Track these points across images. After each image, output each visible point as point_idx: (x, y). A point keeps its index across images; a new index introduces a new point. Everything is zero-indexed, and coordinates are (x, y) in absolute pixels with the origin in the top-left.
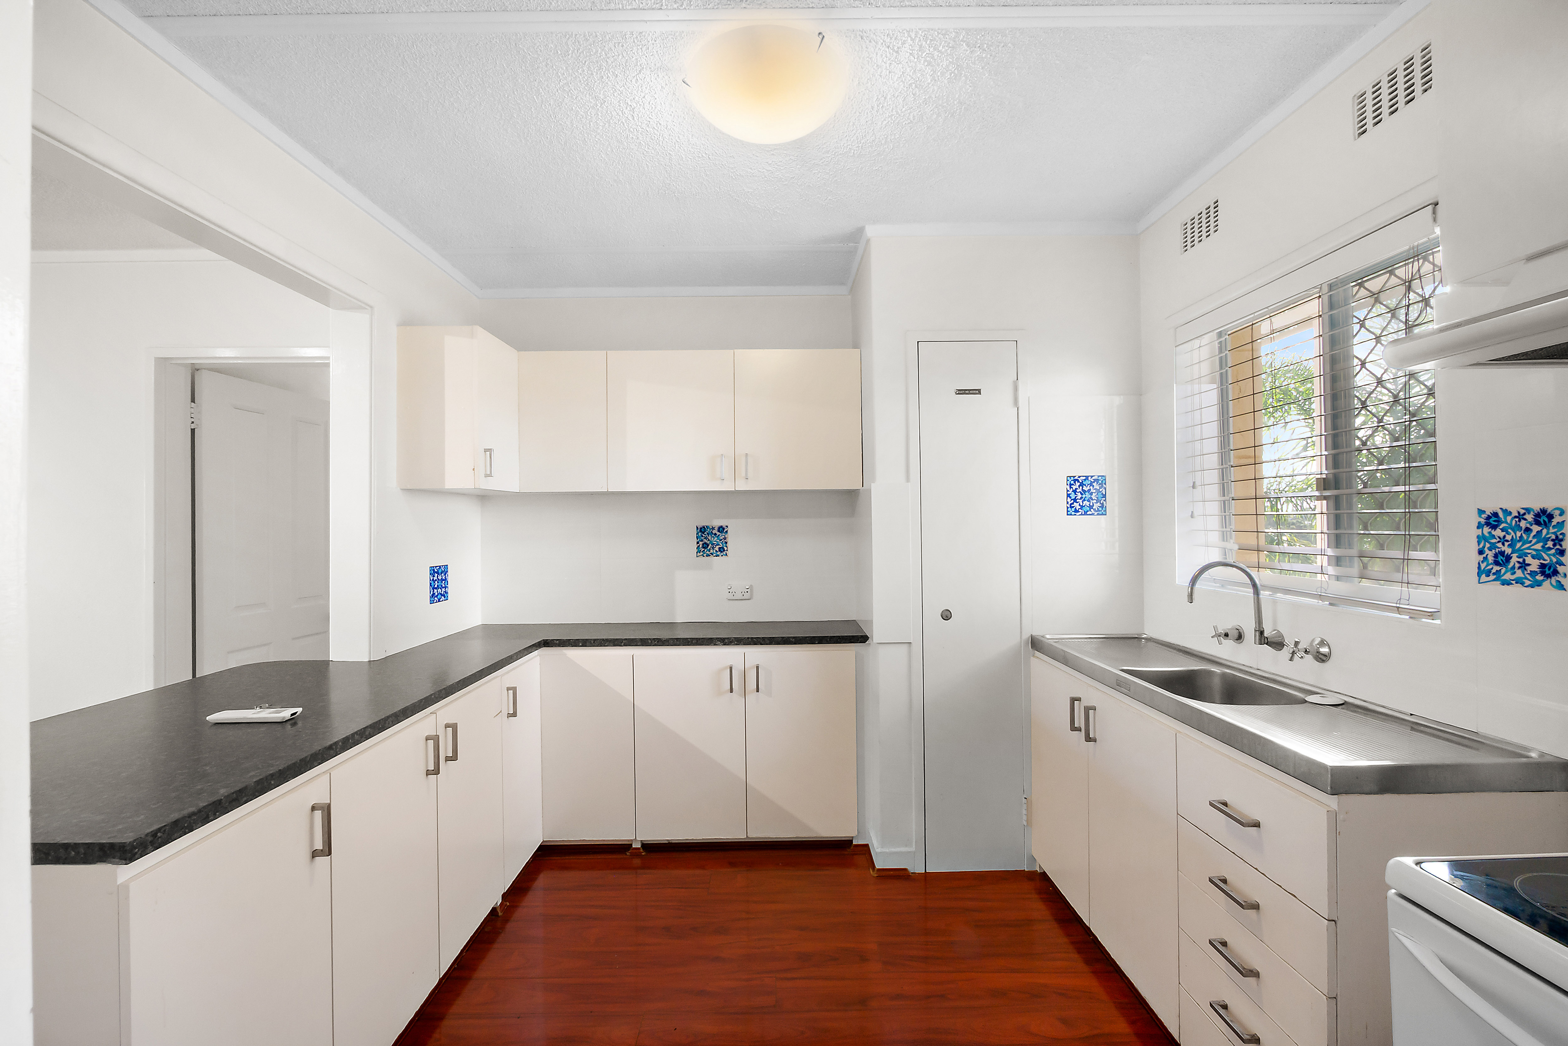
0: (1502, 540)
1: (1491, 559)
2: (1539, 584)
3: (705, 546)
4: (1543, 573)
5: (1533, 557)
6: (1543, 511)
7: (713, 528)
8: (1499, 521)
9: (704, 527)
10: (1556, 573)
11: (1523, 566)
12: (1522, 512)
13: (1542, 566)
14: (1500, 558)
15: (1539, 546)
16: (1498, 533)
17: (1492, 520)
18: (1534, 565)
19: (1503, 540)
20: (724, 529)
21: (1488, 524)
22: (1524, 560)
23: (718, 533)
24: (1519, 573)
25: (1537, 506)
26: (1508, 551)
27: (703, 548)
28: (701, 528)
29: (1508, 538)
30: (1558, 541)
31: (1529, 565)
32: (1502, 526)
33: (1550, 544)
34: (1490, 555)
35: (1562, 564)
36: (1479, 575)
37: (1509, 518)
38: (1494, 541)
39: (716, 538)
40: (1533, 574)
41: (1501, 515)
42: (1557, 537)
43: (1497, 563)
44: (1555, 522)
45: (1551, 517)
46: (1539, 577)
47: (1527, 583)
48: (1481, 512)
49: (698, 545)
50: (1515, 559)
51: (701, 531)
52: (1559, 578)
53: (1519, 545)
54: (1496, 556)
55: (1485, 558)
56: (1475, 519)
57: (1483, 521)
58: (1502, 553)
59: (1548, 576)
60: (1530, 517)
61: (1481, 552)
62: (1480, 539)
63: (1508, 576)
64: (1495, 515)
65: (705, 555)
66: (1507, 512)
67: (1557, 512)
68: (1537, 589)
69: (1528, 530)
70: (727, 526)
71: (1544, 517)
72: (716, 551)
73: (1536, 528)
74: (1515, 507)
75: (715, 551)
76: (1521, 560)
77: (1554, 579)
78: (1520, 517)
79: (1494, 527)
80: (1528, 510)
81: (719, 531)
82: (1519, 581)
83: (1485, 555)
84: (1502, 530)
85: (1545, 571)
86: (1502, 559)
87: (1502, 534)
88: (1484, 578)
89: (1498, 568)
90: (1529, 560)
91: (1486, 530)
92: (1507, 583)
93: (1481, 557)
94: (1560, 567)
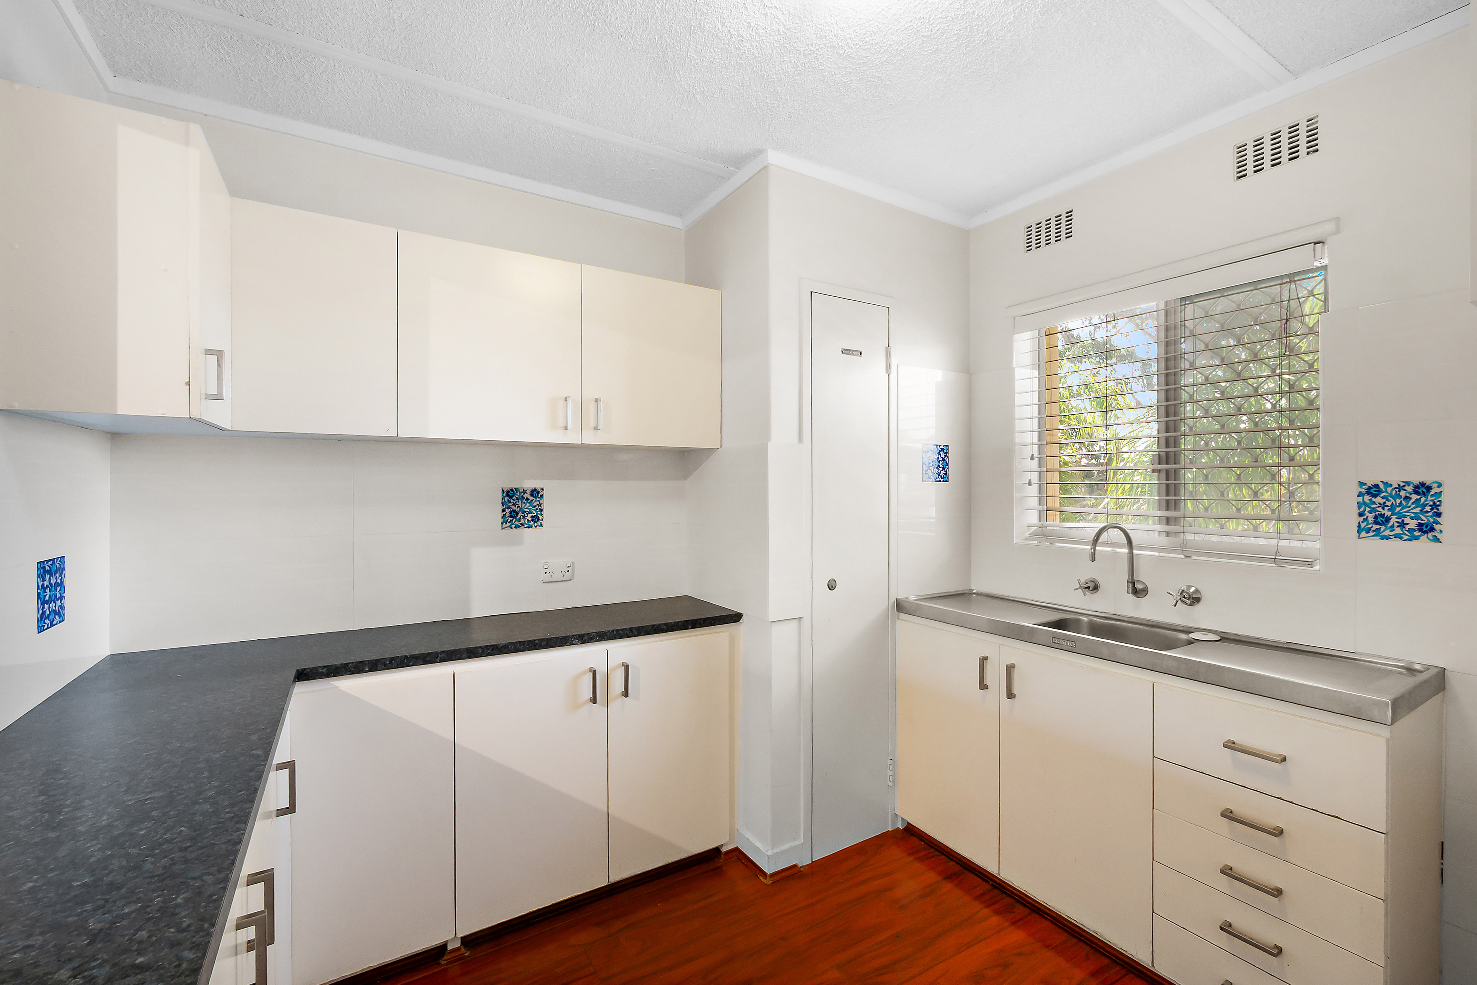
0: (1383, 506)
1: (1371, 519)
2: (1417, 538)
3: (514, 514)
4: (1420, 530)
5: (1412, 518)
6: (1423, 484)
7: (524, 492)
8: (1379, 491)
9: (512, 490)
10: (1432, 529)
11: (1402, 525)
12: (1402, 484)
13: (1420, 525)
14: (1379, 519)
15: (1417, 510)
16: (1378, 500)
17: (1373, 491)
18: (1413, 524)
20: (538, 493)
21: (1368, 493)
22: (1403, 521)
23: (531, 498)
24: (1398, 531)
25: (1416, 480)
26: (1388, 513)
27: (511, 516)
28: (508, 492)
29: (1388, 503)
30: (1435, 506)
31: (1407, 524)
32: (1383, 495)
33: (1428, 508)
34: (1371, 518)
35: (1438, 523)
36: (1359, 531)
37: (1389, 489)
38: (1374, 506)
39: (528, 504)
40: (1412, 530)
41: (1381, 486)
42: (1434, 503)
43: (1376, 522)
44: (1432, 492)
45: (1429, 488)
46: (1417, 533)
48: (1361, 484)
49: (504, 513)
50: (1394, 520)
51: (508, 495)
52: (1435, 533)
53: (1398, 509)
54: (1376, 517)
55: (1365, 519)
56: (1357, 489)
57: (1363, 491)
58: (1382, 515)
59: (1425, 532)
60: (1409, 489)
61: (1361, 515)
62: (1361, 504)
63: (1387, 533)
64: (1376, 486)
65: (513, 526)
66: (1387, 484)
67: (1436, 485)
68: (1414, 542)
69: (1408, 498)
70: (542, 489)
71: (1422, 489)
72: (528, 520)
73: (1415, 497)
74: (1395, 480)
75: (526, 521)
76: (1400, 521)
77: (1430, 535)
78: (1400, 488)
79: (1375, 496)
80: (1408, 483)
81: (532, 495)
82: (1397, 536)
83: (1365, 517)
84: (1383, 498)
85: (1423, 529)
86: (1381, 520)
87: (1383, 501)
88: (1363, 534)
89: (1378, 527)
90: (1406, 520)
91: (1367, 498)
92: (1387, 538)
93: (1362, 519)
94: (1435, 526)
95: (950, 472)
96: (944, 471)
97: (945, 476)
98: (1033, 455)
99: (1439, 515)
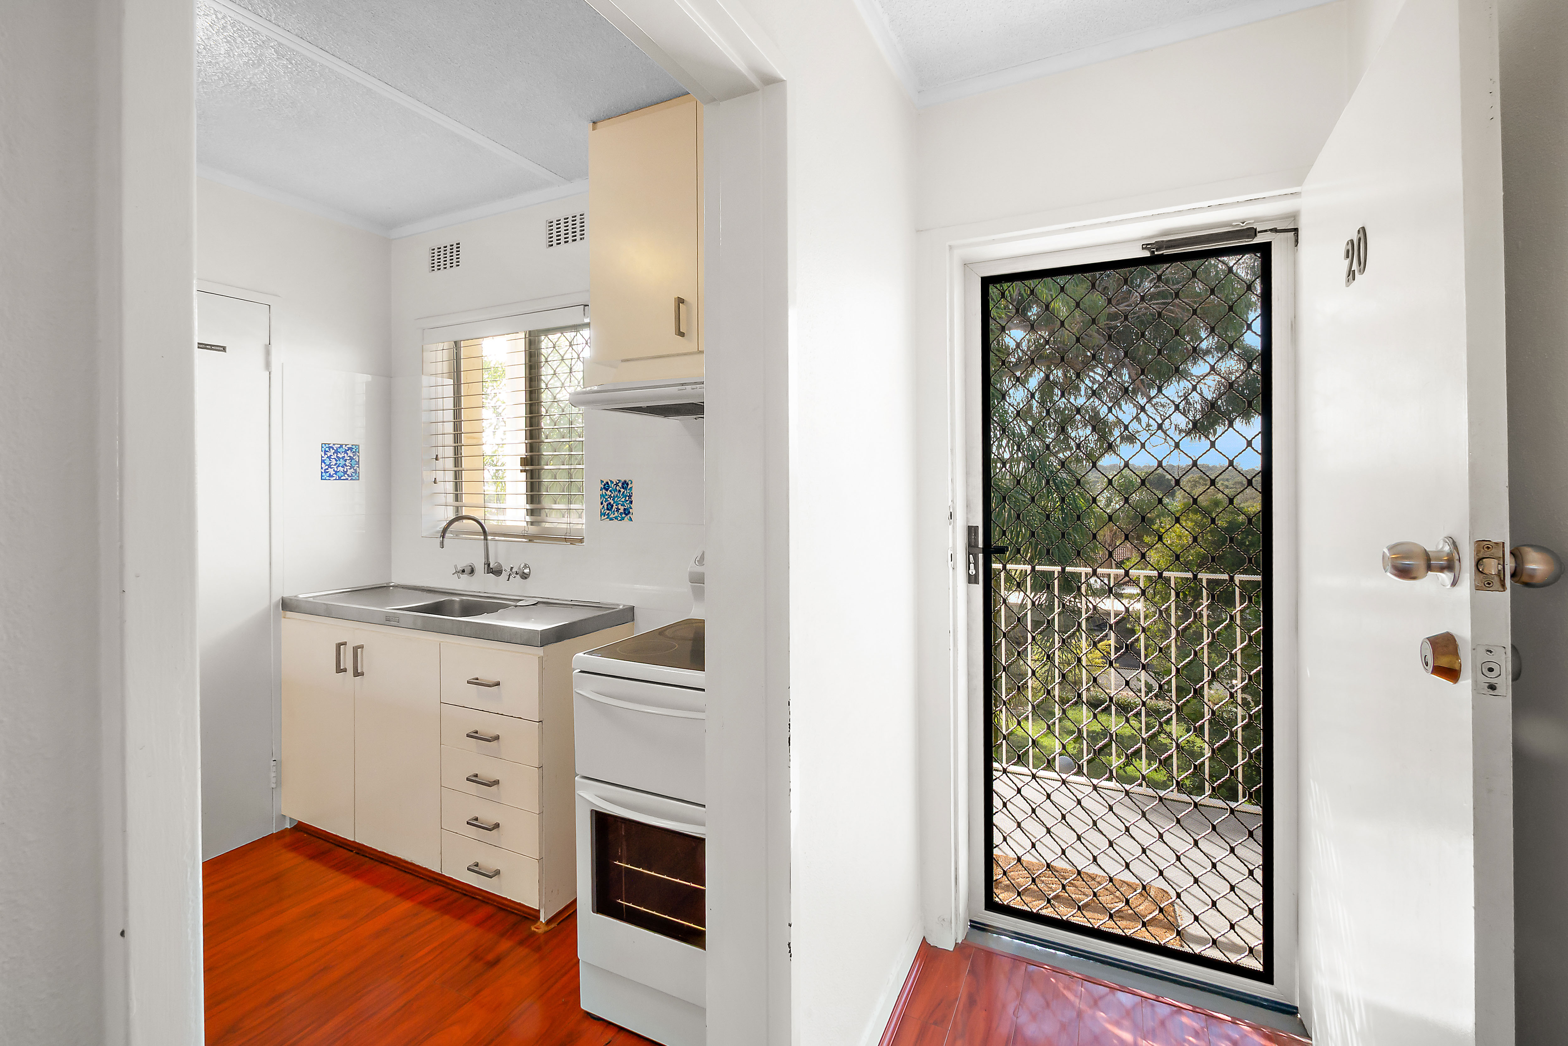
1: (606, 507)
2: (623, 519)
4: (625, 513)
5: (622, 505)
6: (625, 482)
8: (609, 486)
10: (629, 512)
11: (618, 509)
12: (618, 482)
13: (625, 509)
15: (623, 500)
16: (608, 493)
17: (606, 486)
18: (622, 508)
19: (610, 497)
21: (604, 488)
24: (616, 514)
25: (623, 479)
26: (612, 502)
29: (612, 495)
30: (630, 497)
31: (620, 509)
32: (610, 489)
33: (627, 498)
34: (605, 505)
35: (631, 508)
36: (601, 516)
37: (612, 485)
38: (607, 497)
40: (621, 514)
41: (609, 483)
42: (630, 494)
43: (608, 509)
44: (629, 487)
45: (628, 484)
46: (624, 516)
47: (619, 519)
48: (602, 481)
50: (614, 506)
52: (630, 515)
53: (616, 499)
54: (608, 505)
55: (603, 507)
56: (600, 485)
57: (603, 486)
58: (610, 504)
59: (626, 515)
60: (620, 485)
61: (602, 504)
62: (602, 496)
63: (612, 516)
64: (607, 483)
66: (612, 482)
67: (630, 482)
68: (622, 521)
69: (620, 491)
71: (625, 485)
73: (622, 490)
74: (615, 478)
76: (617, 507)
77: (628, 516)
78: (617, 484)
79: (607, 490)
80: (620, 481)
82: (616, 518)
84: (610, 491)
86: (610, 507)
87: (610, 493)
88: (603, 517)
89: (608, 512)
90: (620, 507)
91: (604, 491)
92: (612, 519)
94: (630, 510)
95: (362, 470)
96: (352, 470)
97: (354, 475)
98: (437, 455)
99: (631, 502)
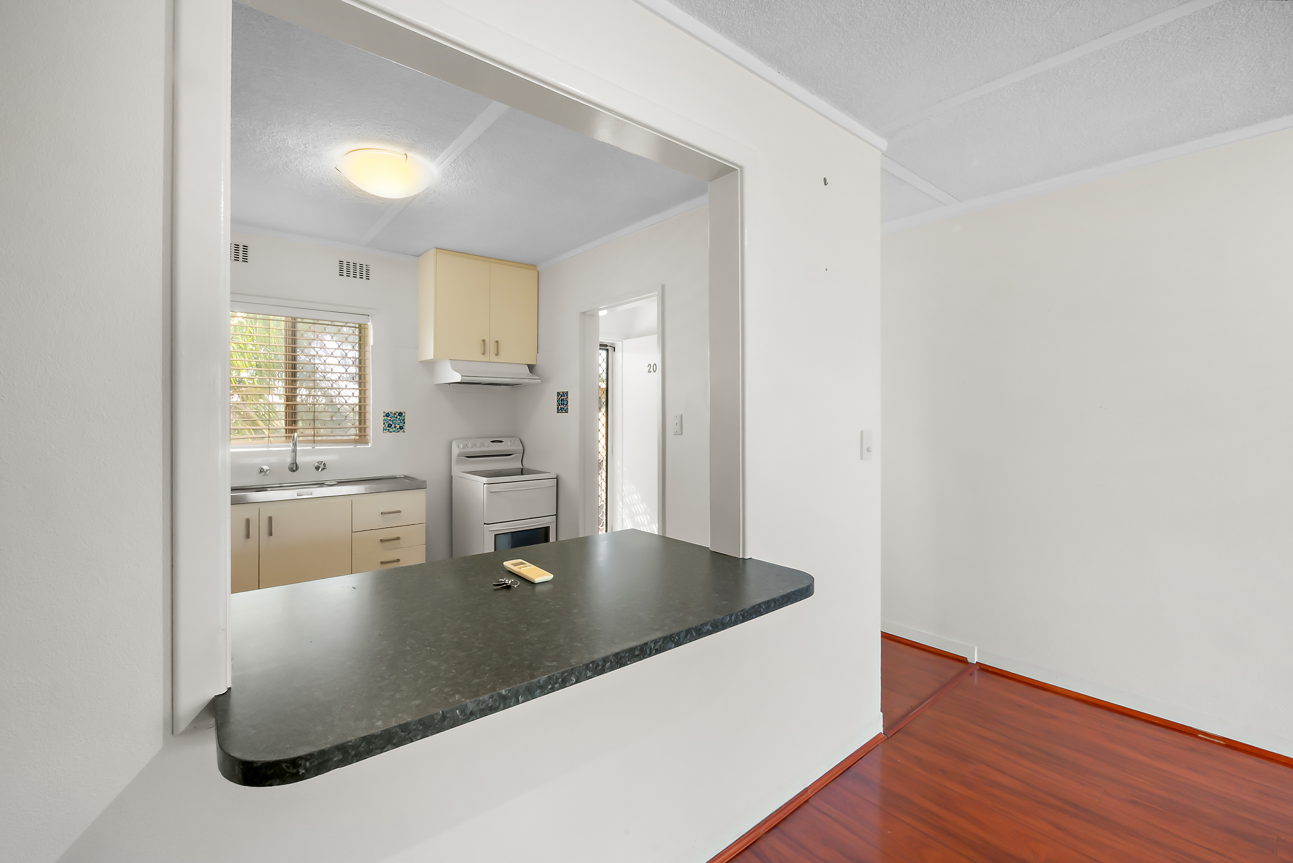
1: (387, 426)
2: (399, 431)
4: (400, 429)
5: (398, 425)
6: (400, 413)
8: (389, 415)
10: (403, 428)
11: (395, 427)
12: (395, 412)
13: (400, 427)
14: (390, 425)
15: (399, 422)
16: (389, 418)
17: (387, 415)
18: (398, 427)
19: (390, 420)
21: (386, 416)
22: (395, 425)
24: (394, 429)
25: (399, 411)
26: (392, 423)
29: (392, 420)
30: (404, 420)
32: (390, 416)
33: (402, 421)
34: (387, 425)
35: (404, 426)
36: (383, 431)
37: (392, 414)
38: (388, 420)
40: (398, 429)
41: (390, 413)
43: (388, 427)
44: (403, 415)
45: (402, 414)
46: (399, 430)
47: (396, 431)
48: (384, 412)
50: (393, 425)
53: (394, 421)
54: (388, 425)
55: (385, 426)
56: (383, 414)
57: (385, 415)
58: (390, 424)
59: (401, 429)
60: (397, 414)
61: (384, 424)
62: (384, 420)
63: (391, 430)
64: (388, 413)
66: (391, 413)
67: (404, 413)
68: (398, 433)
69: (397, 417)
71: (400, 414)
73: (399, 417)
74: (393, 411)
77: (402, 430)
78: (395, 414)
79: (388, 417)
80: (397, 412)
82: (394, 431)
86: (390, 426)
87: (390, 419)
88: (385, 431)
90: (397, 425)
91: (386, 417)
92: (391, 432)
93: (384, 425)
94: (404, 427)
99: (404, 423)
